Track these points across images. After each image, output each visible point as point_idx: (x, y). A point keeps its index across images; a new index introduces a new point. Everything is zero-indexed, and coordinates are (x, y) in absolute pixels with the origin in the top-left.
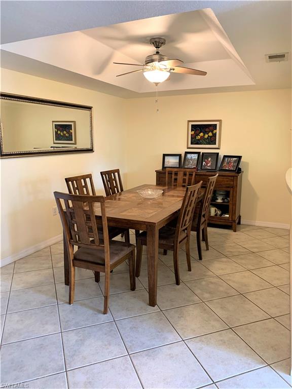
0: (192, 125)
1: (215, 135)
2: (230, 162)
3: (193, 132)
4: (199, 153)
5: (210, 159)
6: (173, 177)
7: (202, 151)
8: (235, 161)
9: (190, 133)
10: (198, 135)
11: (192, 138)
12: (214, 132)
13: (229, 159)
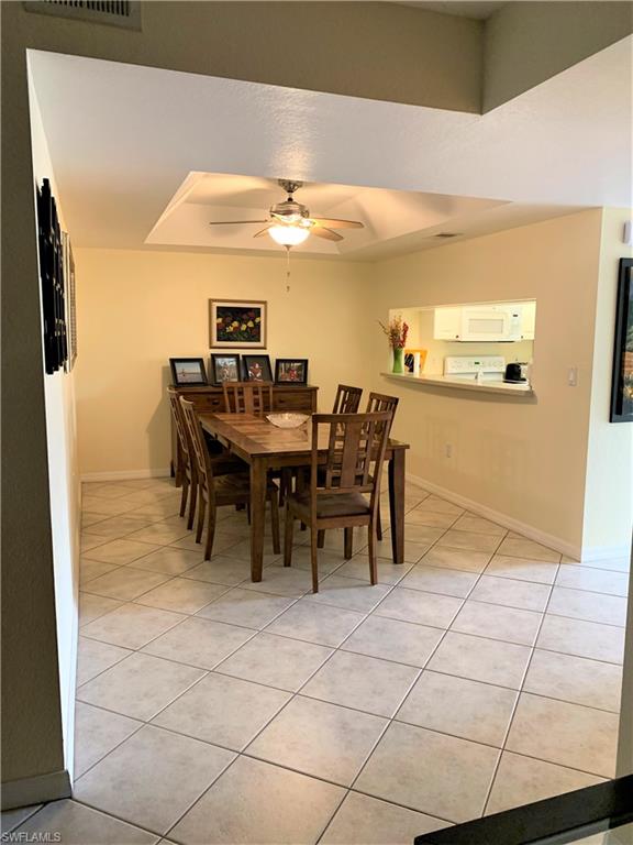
0: (218, 308)
1: (258, 326)
2: (290, 369)
3: (220, 320)
4: (237, 356)
5: (257, 366)
6: (237, 397)
7: (242, 352)
8: (299, 368)
9: (215, 321)
10: (229, 324)
11: (218, 330)
12: (257, 320)
13: (288, 365)
